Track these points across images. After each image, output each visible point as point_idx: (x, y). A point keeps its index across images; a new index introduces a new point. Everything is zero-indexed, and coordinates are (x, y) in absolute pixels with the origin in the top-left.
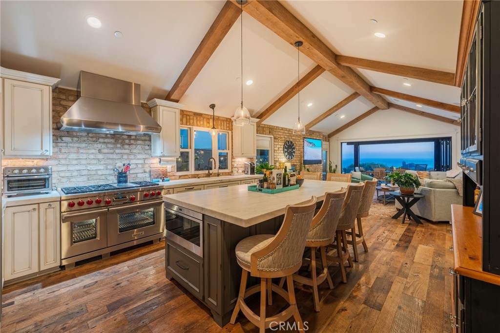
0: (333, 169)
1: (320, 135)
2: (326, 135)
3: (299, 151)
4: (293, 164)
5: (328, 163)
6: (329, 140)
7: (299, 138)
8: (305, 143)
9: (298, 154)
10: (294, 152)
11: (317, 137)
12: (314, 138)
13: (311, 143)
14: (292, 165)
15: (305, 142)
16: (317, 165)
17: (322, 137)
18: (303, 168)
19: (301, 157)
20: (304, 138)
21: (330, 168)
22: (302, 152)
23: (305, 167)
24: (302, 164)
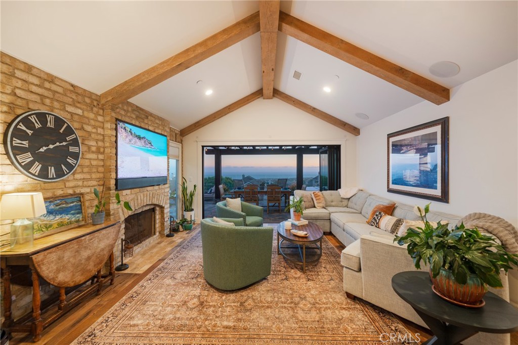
0: (188, 192)
1: (164, 126)
2: (178, 129)
3: (98, 152)
4: (49, 194)
5: (180, 182)
6: (182, 141)
7: (100, 118)
8: (122, 135)
9: (94, 163)
10: (76, 156)
11: (158, 128)
12: (151, 128)
13: (139, 138)
14: (46, 199)
15: (120, 130)
16: (156, 187)
17: (168, 130)
18: (114, 200)
19: (107, 170)
20: (117, 120)
21: (183, 191)
22: (110, 158)
23: (118, 197)
24: (109, 189)
